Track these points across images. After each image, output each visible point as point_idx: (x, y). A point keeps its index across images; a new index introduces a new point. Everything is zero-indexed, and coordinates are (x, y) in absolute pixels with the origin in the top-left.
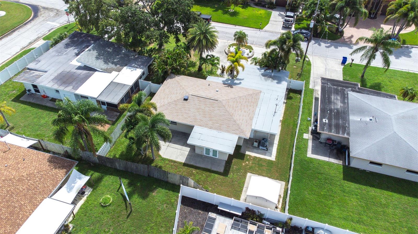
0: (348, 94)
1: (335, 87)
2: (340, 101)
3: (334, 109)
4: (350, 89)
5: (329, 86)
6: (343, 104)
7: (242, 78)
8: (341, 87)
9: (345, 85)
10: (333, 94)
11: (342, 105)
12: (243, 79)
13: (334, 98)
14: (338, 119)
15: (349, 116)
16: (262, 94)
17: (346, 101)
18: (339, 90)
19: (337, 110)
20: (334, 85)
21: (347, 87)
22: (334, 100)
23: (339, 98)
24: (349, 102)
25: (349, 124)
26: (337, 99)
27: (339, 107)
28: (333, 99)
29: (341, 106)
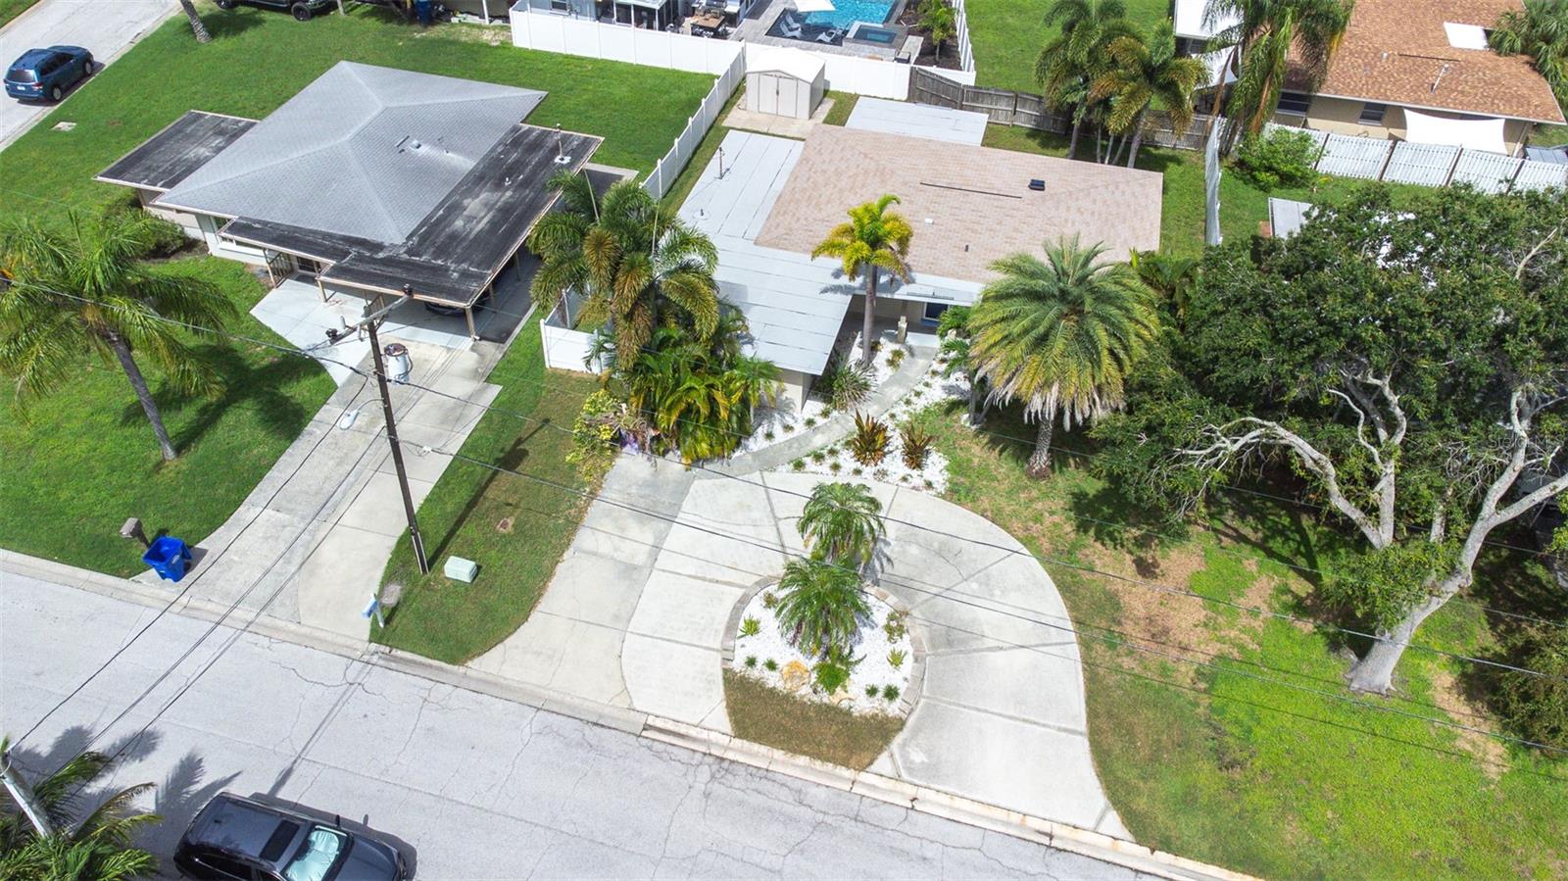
0: (409, 238)
1: (439, 262)
2: (465, 213)
3: (508, 189)
4: (381, 255)
5: (465, 266)
6: (461, 203)
7: (829, 295)
8: (414, 264)
9: (389, 271)
10: (471, 237)
11: (466, 202)
12: (825, 291)
13: (478, 222)
14: (517, 162)
15: (471, 172)
16: (754, 233)
17: (441, 212)
18: (432, 250)
19: (499, 185)
20: (435, 269)
21: (389, 262)
22: (483, 217)
23: (459, 223)
24: (429, 210)
25: (493, 150)
26: (470, 219)
27: (483, 196)
28: (486, 220)
29: (477, 196)
